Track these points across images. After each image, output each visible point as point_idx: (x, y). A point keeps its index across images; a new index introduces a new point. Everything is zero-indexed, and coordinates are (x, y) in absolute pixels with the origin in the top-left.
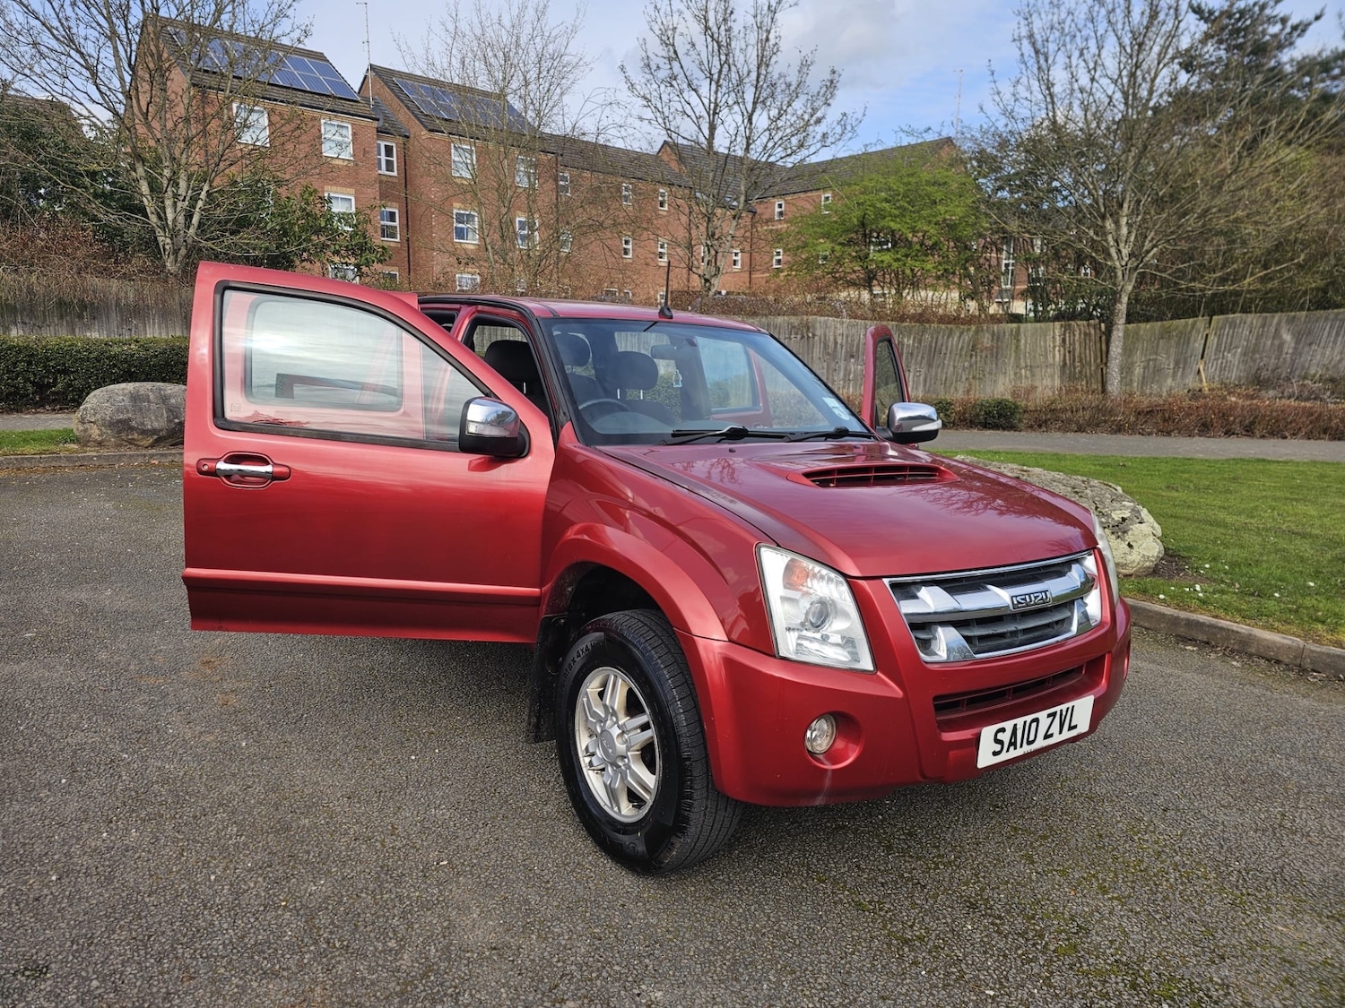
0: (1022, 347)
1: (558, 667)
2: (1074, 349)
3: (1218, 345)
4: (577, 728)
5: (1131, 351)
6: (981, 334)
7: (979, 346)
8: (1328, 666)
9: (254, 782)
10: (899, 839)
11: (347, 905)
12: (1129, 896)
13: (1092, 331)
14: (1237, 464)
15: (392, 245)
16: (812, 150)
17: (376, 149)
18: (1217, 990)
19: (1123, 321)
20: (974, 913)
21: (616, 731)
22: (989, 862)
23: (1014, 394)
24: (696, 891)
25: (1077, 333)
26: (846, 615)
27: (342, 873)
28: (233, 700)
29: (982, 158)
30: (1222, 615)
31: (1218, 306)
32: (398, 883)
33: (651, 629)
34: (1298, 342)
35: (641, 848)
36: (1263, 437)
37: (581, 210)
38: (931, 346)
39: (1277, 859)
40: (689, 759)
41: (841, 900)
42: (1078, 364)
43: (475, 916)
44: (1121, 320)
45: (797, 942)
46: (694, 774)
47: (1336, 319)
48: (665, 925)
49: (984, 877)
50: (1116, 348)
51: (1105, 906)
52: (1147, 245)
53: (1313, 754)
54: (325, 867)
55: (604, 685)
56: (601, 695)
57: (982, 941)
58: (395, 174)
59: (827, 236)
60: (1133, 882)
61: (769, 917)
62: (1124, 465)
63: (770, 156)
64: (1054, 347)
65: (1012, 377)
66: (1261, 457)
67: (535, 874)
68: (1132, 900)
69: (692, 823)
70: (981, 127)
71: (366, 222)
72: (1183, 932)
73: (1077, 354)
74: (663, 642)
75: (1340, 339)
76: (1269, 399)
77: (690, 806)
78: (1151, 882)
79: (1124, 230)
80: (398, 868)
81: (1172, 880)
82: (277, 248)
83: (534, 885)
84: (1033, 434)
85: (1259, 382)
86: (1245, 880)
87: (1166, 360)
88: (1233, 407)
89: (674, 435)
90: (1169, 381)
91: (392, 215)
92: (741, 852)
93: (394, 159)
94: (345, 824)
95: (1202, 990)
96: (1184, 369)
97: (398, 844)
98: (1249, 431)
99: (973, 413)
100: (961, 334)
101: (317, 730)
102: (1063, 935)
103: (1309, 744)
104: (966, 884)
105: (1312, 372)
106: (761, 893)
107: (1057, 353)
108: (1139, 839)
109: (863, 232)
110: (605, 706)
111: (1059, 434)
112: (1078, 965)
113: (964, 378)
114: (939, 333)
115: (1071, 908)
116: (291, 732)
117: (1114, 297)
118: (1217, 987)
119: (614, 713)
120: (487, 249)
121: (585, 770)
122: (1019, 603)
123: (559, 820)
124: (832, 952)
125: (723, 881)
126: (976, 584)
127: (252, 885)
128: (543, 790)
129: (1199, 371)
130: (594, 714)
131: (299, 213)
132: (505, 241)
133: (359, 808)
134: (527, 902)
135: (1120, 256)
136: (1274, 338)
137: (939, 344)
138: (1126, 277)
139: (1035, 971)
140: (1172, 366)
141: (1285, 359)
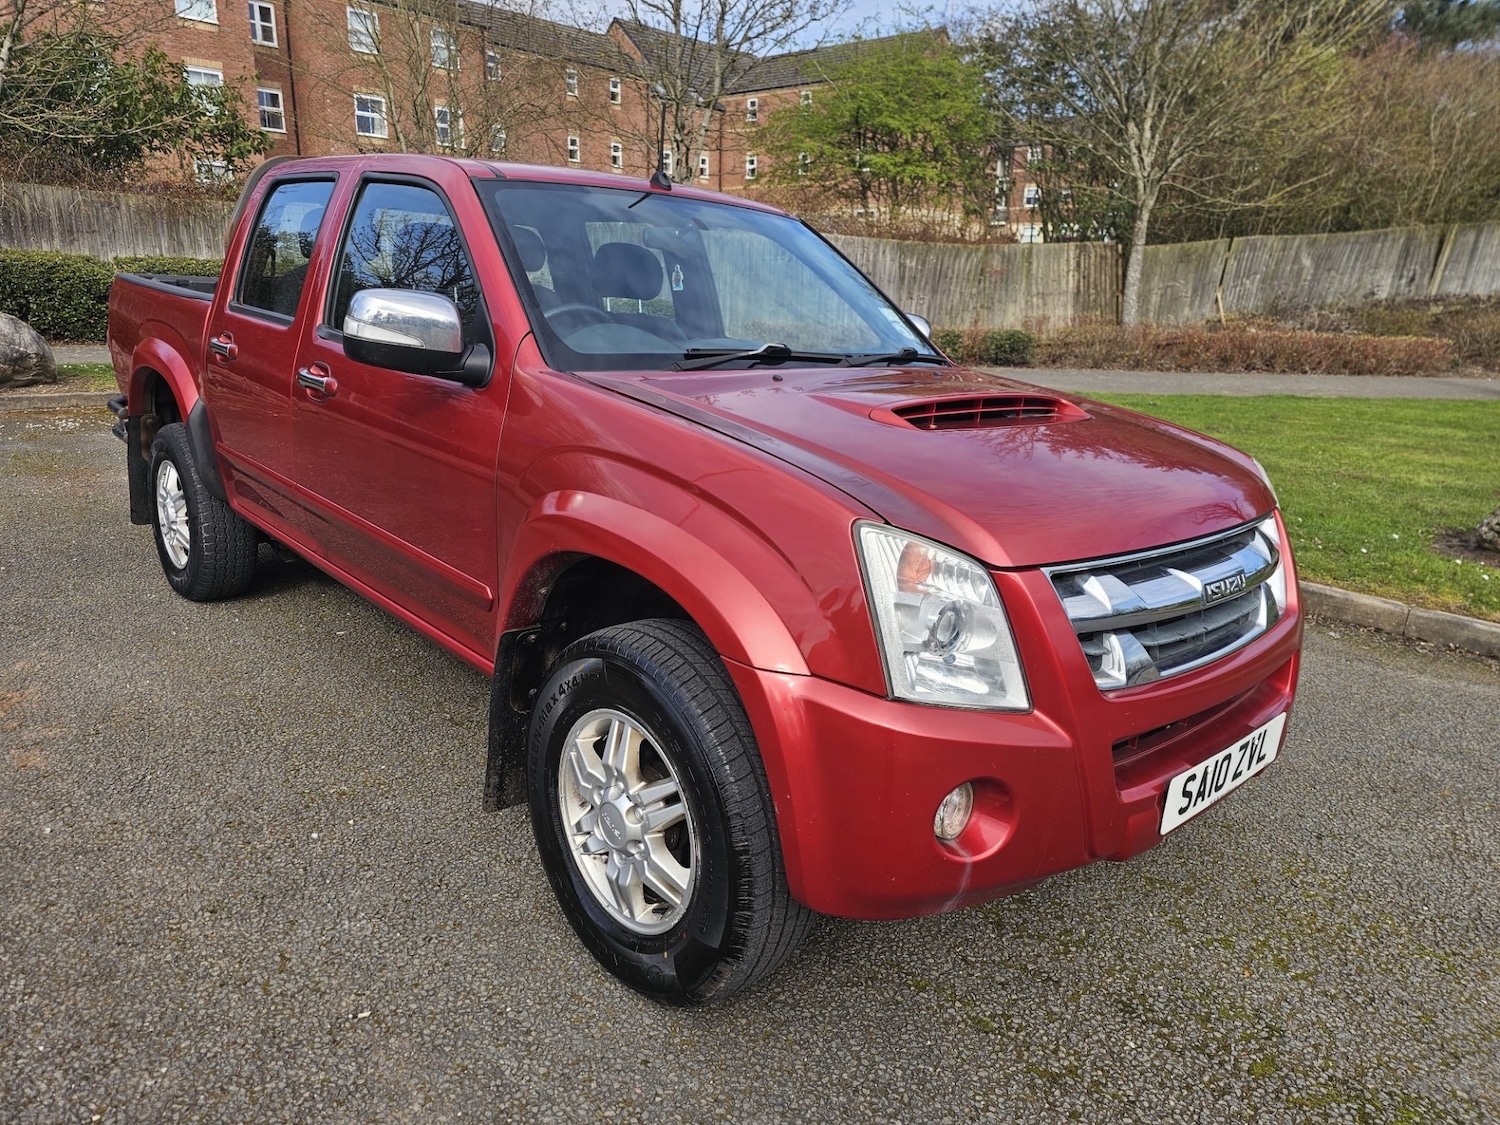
0: (1034, 272)
1: (529, 704)
2: (1089, 274)
3: (1238, 270)
4: (561, 795)
5: (1148, 276)
6: (990, 255)
7: (988, 269)
8: (1436, 633)
9: (60, 895)
10: (1010, 910)
11: (205, 1110)
12: (1317, 972)
13: (1109, 254)
14: (1268, 401)
15: (277, 137)
16: (800, 23)
17: (247, 11)
18: (1467, 1112)
19: (1142, 241)
20: (1132, 1019)
21: (624, 805)
22: (1132, 936)
23: (1025, 324)
24: (749, 1024)
25: (1092, 255)
26: (988, 627)
27: (198, 1049)
28: (36, 759)
29: (989, 45)
30: (1311, 576)
31: (1237, 226)
32: (290, 1059)
33: (677, 653)
34: (1317, 268)
35: (670, 971)
36: (1283, 372)
37: (517, 93)
38: (936, 269)
39: (1468, 897)
40: (746, 852)
41: (953, 1017)
42: (1092, 291)
43: (416, 1108)
44: (1140, 240)
45: (906, 1100)
46: (755, 874)
47: (1356, 242)
48: (710, 1090)
49: (1130, 960)
50: (1134, 273)
51: (1291, 990)
52: (1173, 153)
53: (1456, 746)
54: (170, 1041)
55: (604, 732)
56: (599, 748)
57: (1153, 1065)
58: (275, 44)
59: (813, 133)
60: (1314, 948)
61: (859, 1059)
62: (1154, 404)
63: (750, 28)
64: (1068, 272)
65: (1023, 306)
66: (1289, 393)
67: (508, 1021)
68: (1321, 978)
69: (750, 944)
70: (989, 8)
71: (235, 99)
72: (1397, 1022)
73: (1092, 280)
74: (698, 673)
75: (1359, 264)
76: (1289, 331)
77: (749, 920)
78: (1336, 947)
79: (1148, 134)
80: (290, 1030)
81: (1359, 941)
82: (114, 128)
83: (507, 1040)
84: (1048, 372)
85: (1276, 311)
86: (1442, 932)
87: (1185, 288)
88: (1255, 339)
89: (688, 357)
90: (1187, 311)
91: (274, 99)
92: (803, 951)
93: (273, 25)
94: (205, 958)
95: (1448, 1113)
96: (1201, 298)
97: (291, 987)
98: (1269, 366)
99: (983, 347)
100: (969, 255)
101: (166, 799)
102: (1254, 1045)
103: (1447, 734)
104: (1110, 973)
105: (1329, 300)
106: (842, 1018)
107: (1071, 278)
108: (1302, 882)
109: (860, 131)
110: (607, 768)
111: (1074, 371)
112: (1285, 1091)
113: (971, 307)
114: (944, 253)
115: (1251, 999)
116: (124, 805)
117: (1133, 213)
118: (1465, 1106)
119: (621, 777)
120: (398, 139)
121: (576, 854)
122: (1214, 593)
123: (538, 922)
124: (956, 1109)
125: (785, 1003)
126: (1152, 569)
127: (43, 1087)
128: (512, 874)
129: (1217, 300)
130: (590, 777)
131: (143, 86)
132: (421, 128)
133: (228, 929)
134: (497, 1072)
135: (1142, 164)
136: (1293, 263)
137: (945, 267)
138: (1148, 190)
139: (1234, 1108)
140: (1189, 294)
141: (1302, 287)
